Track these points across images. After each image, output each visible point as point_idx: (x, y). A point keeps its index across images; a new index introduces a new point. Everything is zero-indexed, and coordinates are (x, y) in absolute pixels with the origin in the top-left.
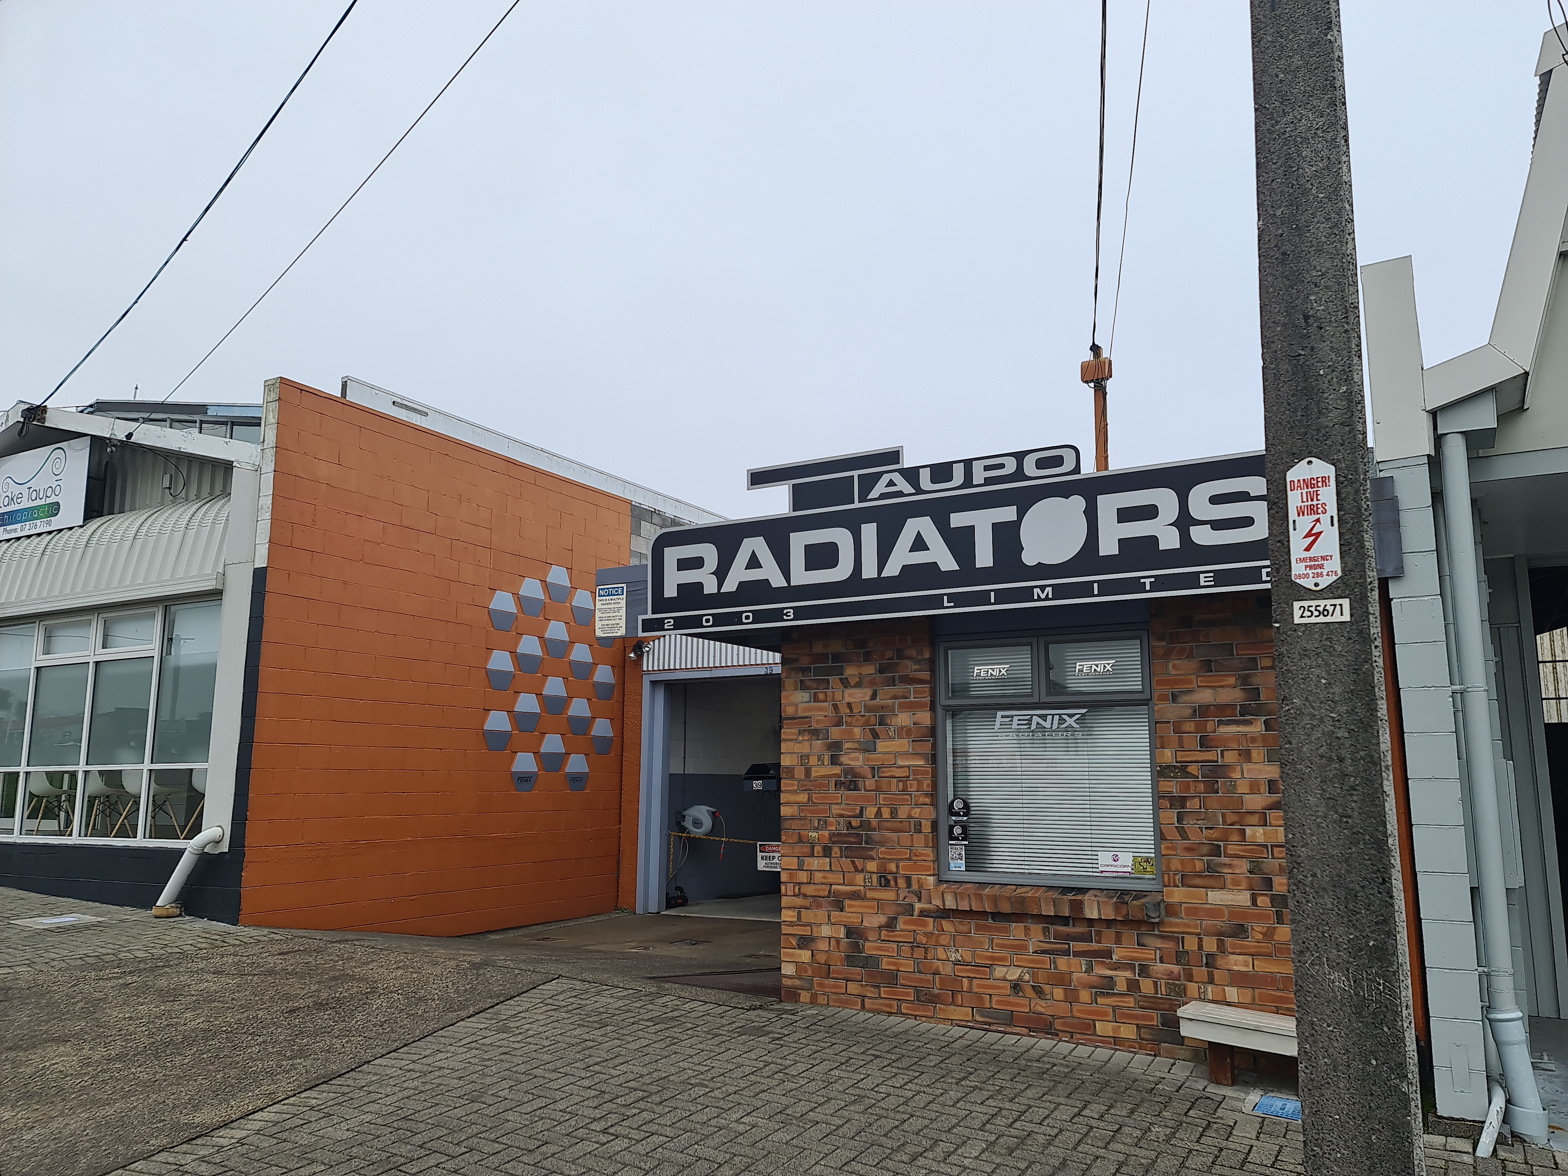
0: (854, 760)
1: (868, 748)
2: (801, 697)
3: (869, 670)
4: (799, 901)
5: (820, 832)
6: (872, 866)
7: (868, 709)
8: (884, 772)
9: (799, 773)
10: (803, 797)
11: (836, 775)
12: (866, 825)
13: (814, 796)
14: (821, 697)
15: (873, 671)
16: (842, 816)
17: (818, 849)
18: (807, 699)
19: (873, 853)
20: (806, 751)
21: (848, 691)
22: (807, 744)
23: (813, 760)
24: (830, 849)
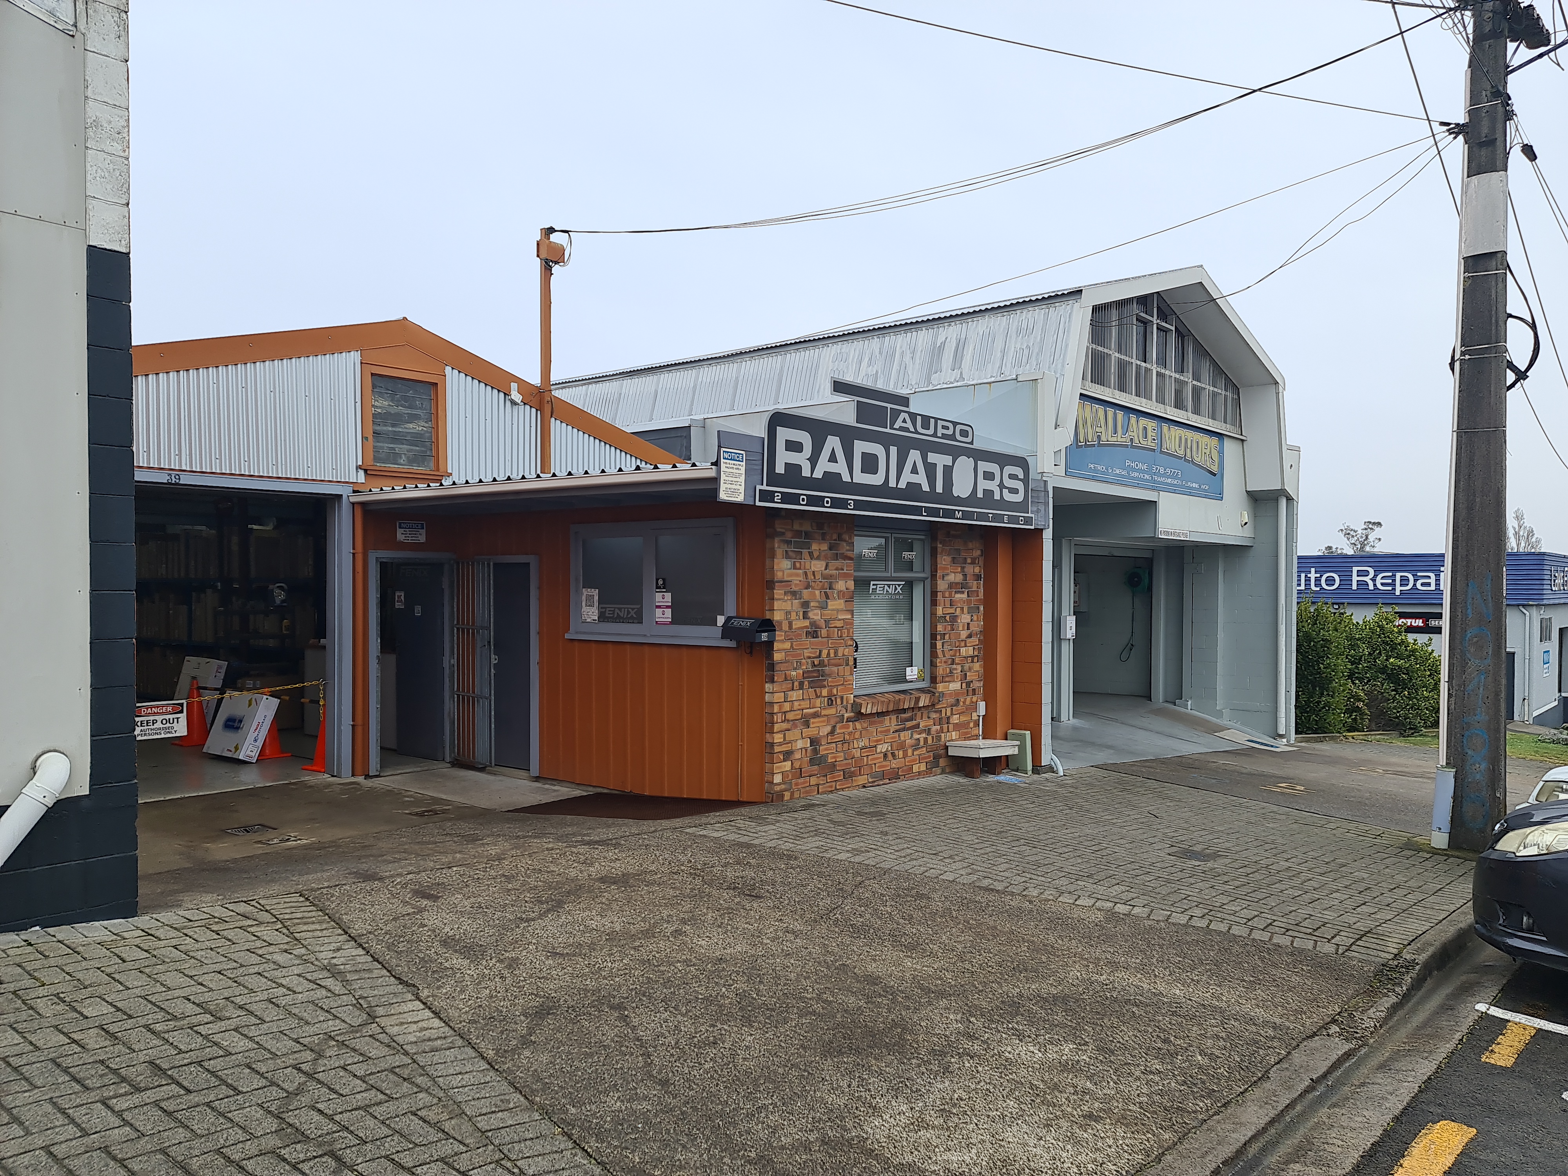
0: (815, 615)
1: (823, 607)
2: (786, 564)
3: (825, 547)
4: (785, 726)
5: (798, 671)
6: (825, 692)
7: (824, 577)
8: (831, 624)
9: (785, 626)
10: (787, 645)
11: (806, 627)
12: (822, 664)
13: (794, 643)
14: (798, 565)
15: (826, 548)
16: (809, 658)
17: (796, 684)
18: (789, 567)
19: (825, 683)
20: (789, 608)
21: (813, 562)
22: (789, 602)
23: (794, 614)
24: (803, 682)
